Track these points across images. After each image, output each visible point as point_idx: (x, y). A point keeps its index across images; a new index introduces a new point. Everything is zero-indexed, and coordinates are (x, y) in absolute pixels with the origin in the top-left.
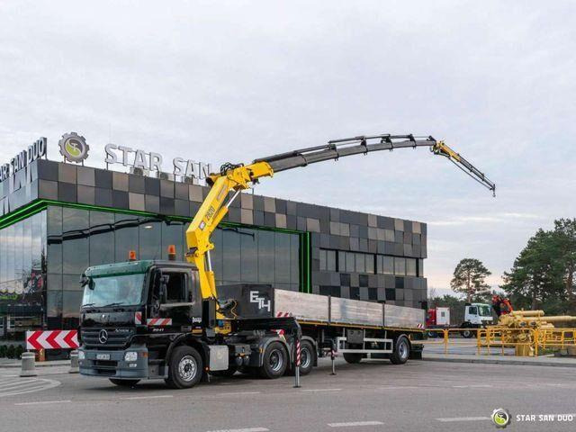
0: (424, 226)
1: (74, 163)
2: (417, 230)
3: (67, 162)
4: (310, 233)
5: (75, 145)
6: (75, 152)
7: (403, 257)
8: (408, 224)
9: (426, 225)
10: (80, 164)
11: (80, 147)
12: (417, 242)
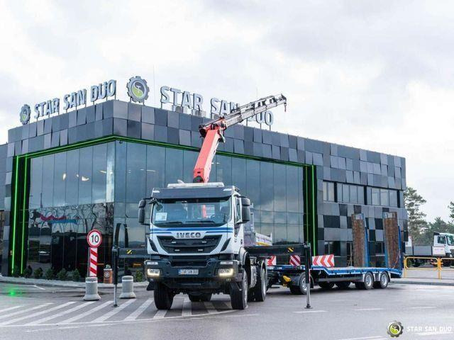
0: (403, 160)
1: (138, 103)
2: (398, 164)
3: (132, 102)
4: (315, 167)
5: (139, 87)
6: (138, 93)
7: (388, 189)
8: (391, 158)
9: (404, 159)
10: (142, 104)
11: (142, 89)
12: (398, 174)
